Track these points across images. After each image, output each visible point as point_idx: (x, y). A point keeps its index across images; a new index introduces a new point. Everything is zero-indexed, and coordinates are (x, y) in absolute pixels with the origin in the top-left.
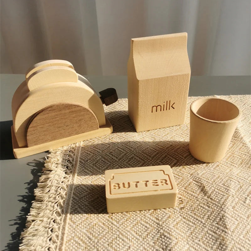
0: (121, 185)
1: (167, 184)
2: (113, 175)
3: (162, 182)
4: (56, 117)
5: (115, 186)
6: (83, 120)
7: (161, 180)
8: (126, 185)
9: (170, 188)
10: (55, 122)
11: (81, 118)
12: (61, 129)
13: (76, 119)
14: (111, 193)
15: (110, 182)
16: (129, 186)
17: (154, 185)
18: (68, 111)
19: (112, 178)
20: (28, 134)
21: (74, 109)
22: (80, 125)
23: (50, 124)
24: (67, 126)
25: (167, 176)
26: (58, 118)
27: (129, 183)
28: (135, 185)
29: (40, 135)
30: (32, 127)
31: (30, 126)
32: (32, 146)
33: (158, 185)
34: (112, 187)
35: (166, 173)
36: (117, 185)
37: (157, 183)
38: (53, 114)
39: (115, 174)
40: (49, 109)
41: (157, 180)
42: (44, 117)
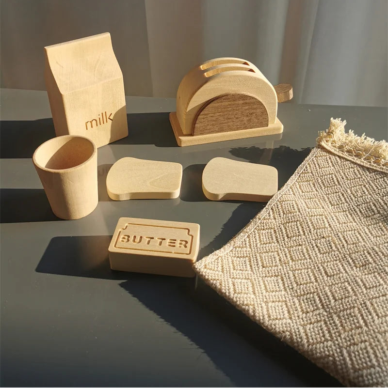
0: (132, 239)
1: (186, 247)
2: (126, 225)
3: (181, 244)
4: (229, 107)
5: (124, 238)
6: (254, 115)
7: (181, 241)
8: (138, 239)
9: (186, 253)
10: (226, 113)
11: (253, 111)
12: (230, 120)
13: (247, 111)
14: (115, 246)
15: (120, 232)
16: (140, 241)
17: (170, 245)
18: (241, 102)
19: (125, 228)
20: (197, 122)
21: (248, 101)
22: (250, 120)
23: (220, 113)
24: (237, 118)
25: (191, 237)
26: (230, 109)
27: (141, 237)
28: (147, 241)
29: (208, 124)
30: (202, 115)
31: (202, 113)
32: (197, 135)
33: (174, 246)
34: (120, 239)
35: (190, 234)
36: (126, 237)
37: (174, 243)
38: (227, 103)
39: (129, 224)
40: (224, 98)
41: (176, 240)
42: (217, 105)
